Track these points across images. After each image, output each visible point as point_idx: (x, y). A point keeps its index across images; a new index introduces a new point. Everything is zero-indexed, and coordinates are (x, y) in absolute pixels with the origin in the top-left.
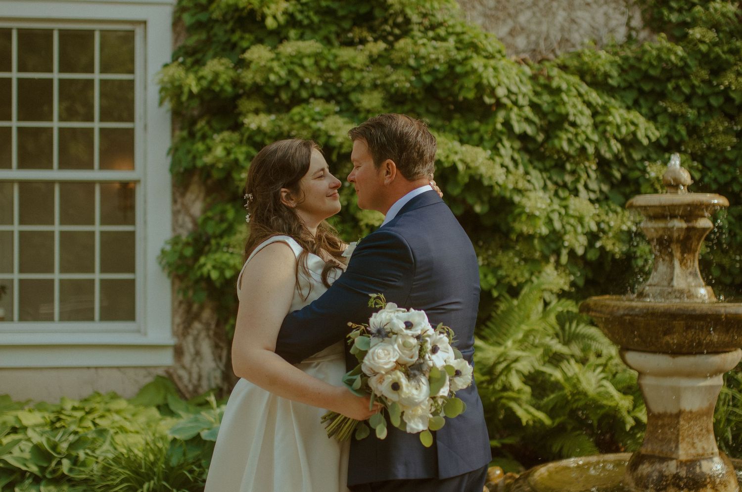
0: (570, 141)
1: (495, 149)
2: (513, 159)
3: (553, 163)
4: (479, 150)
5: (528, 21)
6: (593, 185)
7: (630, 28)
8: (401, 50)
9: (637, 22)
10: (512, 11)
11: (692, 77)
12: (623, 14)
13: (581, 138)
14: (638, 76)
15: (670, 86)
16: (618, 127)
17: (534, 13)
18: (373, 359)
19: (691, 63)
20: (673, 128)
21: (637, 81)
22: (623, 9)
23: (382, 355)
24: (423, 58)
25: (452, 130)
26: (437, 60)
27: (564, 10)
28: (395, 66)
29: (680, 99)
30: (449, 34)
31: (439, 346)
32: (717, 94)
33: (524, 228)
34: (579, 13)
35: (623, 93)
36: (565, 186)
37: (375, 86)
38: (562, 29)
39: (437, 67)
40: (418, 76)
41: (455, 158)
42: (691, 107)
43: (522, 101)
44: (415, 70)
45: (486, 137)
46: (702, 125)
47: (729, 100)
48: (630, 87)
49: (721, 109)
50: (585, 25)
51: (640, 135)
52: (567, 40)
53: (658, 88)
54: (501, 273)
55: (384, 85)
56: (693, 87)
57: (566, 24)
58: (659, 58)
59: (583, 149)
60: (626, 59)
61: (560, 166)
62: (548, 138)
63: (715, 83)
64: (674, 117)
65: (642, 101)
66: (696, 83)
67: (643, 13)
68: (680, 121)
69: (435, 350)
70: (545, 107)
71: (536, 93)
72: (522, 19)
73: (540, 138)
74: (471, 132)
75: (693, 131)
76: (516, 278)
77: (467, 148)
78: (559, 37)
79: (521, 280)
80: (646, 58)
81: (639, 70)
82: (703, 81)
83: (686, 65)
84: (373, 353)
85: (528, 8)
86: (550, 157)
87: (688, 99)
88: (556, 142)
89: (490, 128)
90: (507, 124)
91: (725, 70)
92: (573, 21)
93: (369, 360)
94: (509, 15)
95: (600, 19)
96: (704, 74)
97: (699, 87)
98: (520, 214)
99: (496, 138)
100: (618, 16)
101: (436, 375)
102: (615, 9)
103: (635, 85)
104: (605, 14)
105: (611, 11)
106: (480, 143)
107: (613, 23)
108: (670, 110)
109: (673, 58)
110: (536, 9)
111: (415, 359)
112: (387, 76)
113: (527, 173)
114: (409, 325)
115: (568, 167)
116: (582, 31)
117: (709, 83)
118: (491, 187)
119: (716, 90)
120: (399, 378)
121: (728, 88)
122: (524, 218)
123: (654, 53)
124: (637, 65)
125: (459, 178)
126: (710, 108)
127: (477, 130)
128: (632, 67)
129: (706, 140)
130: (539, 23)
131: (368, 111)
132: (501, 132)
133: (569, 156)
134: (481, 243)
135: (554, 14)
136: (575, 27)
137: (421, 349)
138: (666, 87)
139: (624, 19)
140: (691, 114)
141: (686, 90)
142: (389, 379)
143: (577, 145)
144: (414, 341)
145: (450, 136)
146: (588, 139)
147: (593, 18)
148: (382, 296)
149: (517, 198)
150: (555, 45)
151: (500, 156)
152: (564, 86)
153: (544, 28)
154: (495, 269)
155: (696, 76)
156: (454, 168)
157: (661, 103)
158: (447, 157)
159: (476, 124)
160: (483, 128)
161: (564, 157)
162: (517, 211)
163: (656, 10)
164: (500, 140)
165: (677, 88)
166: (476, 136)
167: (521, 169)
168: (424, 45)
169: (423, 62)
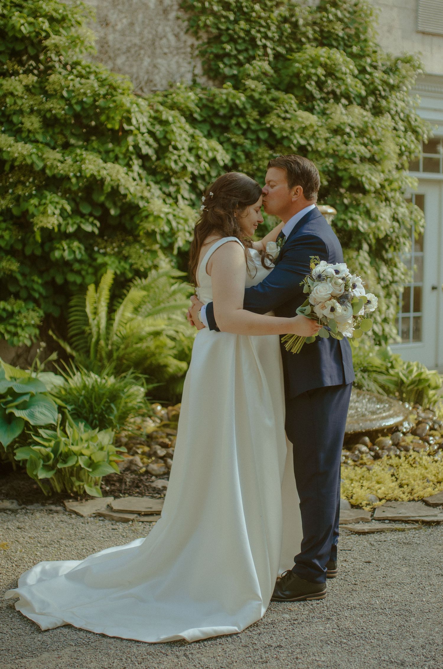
0: (175, 162)
1: (129, 166)
2: (139, 175)
3: (162, 178)
4: (117, 166)
5: (123, 64)
6: (186, 195)
7: (195, 75)
8: (54, 83)
9: (199, 71)
10: (112, 55)
11: (248, 116)
12: (190, 63)
13: (183, 159)
14: (210, 114)
15: (233, 122)
16: (207, 152)
17: (128, 58)
18: (317, 293)
19: (248, 106)
20: (235, 154)
21: (209, 117)
22: (189, 60)
23: (322, 290)
24: (73, 91)
25: (93, 149)
26: (85, 94)
27: (149, 57)
28: (48, 96)
29: (240, 132)
30: (89, 73)
31: (357, 284)
32: (263, 130)
33: (149, 226)
34: (159, 61)
35: (200, 125)
36: (169, 195)
37: (32, 111)
38: (147, 72)
39: (85, 99)
40: (70, 105)
41: (104, 173)
42: (247, 139)
43: (143, 130)
44: (67, 101)
45: (121, 156)
46: (253, 152)
47: (272, 135)
48: (204, 121)
49: (266, 141)
50: (163, 69)
51: (219, 158)
52: (151, 81)
53: (224, 123)
54: (130, 261)
55: (39, 111)
56: (248, 124)
57: (150, 68)
58: (227, 101)
59: (184, 168)
60: (201, 99)
61: (167, 180)
62: (158, 159)
63: (263, 122)
64: (235, 145)
65: (212, 132)
66: (251, 121)
67: (204, 63)
68: (239, 148)
69: (354, 286)
70: (159, 135)
71: (152, 124)
72: (119, 61)
73: (154, 158)
74: (107, 152)
75: (248, 155)
76: (142, 265)
77: (109, 165)
78: (146, 78)
79: (146, 266)
80: (217, 100)
81: (213, 108)
82: (255, 120)
83: (245, 108)
84: (317, 289)
85: (124, 53)
86: (161, 173)
87: (244, 133)
88: (167, 161)
89: (124, 150)
90: (136, 147)
91: (269, 113)
92: (155, 66)
93: (314, 294)
94: (110, 58)
95: (174, 66)
96: (255, 114)
97: (252, 125)
98: (147, 217)
99: (127, 156)
100: (186, 65)
101: (355, 301)
102: (184, 59)
103: (208, 119)
104: (177, 62)
105: (181, 60)
106: (116, 159)
107: (183, 70)
108: (233, 140)
109: (238, 102)
110: (128, 54)
111: (343, 291)
112: (41, 103)
113: (148, 185)
114: (337, 272)
115: (173, 180)
116: (161, 74)
117: (258, 121)
118: (125, 196)
119: (263, 127)
120: (334, 304)
121: (272, 126)
122: (151, 219)
123: (224, 97)
124: (210, 105)
125: (105, 188)
126: (258, 140)
127: (113, 151)
128: (205, 106)
129: (256, 163)
130: (131, 66)
131: (29, 131)
132: (132, 153)
133: (175, 173)
135: (142, 60)
136: (156, 71)
137: (346, 286)
138: (230, 122)
139: (190, 68)
140: (247, 144)
141: (244, 126)
142: (329, 304)
143: (181, 164)
144: (340, 281)
145: (95, 154)
146: (188, 161)
147: (169, 65)
148: (318, 257)
149: (141, 204)
150: (143, 84)
151: (132, 171)
152: (171, 119)
153: (134, 70)
154: (126, 258)
155: (250, 116)
156: (102, 181)
157: (226, 134)
158: (99, 171)
159: (110, 146)
160: (117, 149)
161: (171, 174)
162: (144, 214)
163: (212, 63)
164: (131, 159)
165: (238, 124)
166: (111, 155)
167: (144, 182)
168: (72, 80)
169: (73, 94)
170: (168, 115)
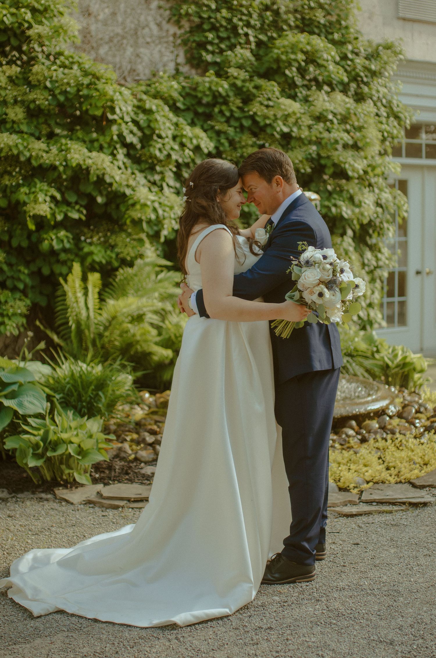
0: (160, 150)
1: (113, 155)
2: (124, 163)
3: (147, 166)
4: (102, 155)
5: (106, 54)
6: (172, 183)
7: (177, 64)
8: (37, 74)
9: (181, 59)
10: (95, 45)
11: (231, 104)
12: (172, 52)
13: (168, 147)
14: (194, 102)
15: (216, 110)
16: (191, 139)
17: (110, 48)
18: (305, 279)
19: (231, 94)
20: (219, 141)
21: (193, 105)
22: (172, 49)
23: (310, 275)
24: (57, 81)
25: (78, 139)
26: (68, 84)
27: (132, 46)
28: (32, 86)
29: (223, 120)
30: (72, 63)
31: (344, 269)
32: (246, 117)
33: (136, 214)
34: (142, 50)
35: (184, 114)
36: (154, 183)
37: (16, 102)
38: (130, 62)
39: (68, 89)
40: (54, 96)
41: (89, 162)
42: (230, 126)
43: (127, 119)
44: (51, 91)
45: (105, 145)
46: (237, 139)
47: (255, 122)
48: (188, 109)
49: (249, 129)
50: (146, 59)
51: (203, 146)
52: (134, 71)
53: (207, 111)
54: (117, 250)
55: (23, 102)
56: (231, 111)
57: (133, 57)
58: (210, 89)
59: (169, 156)
60: (184, 88)
61: (152, 169)
62: (143, 147)
63: (246, 109)
64: (219, 133)
65: (196, 120)
66: (234, 109)
67: (186, 52)
68: (222, 136)
69: (342, 271)
70: (142, 122)
71: (136, 113)
72: (102, 51)
73: (139, 146)
74: (92, 141)
75: (232, 143)
77: (94, 154)
78: (129, 68)
79: (133, 255)
80: (200, 88)
81: (196, 97)
82: (238, 108)
83: (228, 96)
84: (305, 275)
85: (107, 43)
86: (146, 162)
87: (228, 121)
88: (152, 149)
89: (108, 139)
90: (121, 136)
91: (251, 100)
92: (138, 56)
93: (303, 279)
94: (93, 48)
95: (157, 56)
96: (238, 102)
97: (235, 112)
98: (133, 205)
99: (111, 144)
100: (168, 54)
101: (343, 285)
102: (166, 48)
103: (192, 108)
104: (160, 51)
105: (163, 50)
106: (101, 149)
107: (165, 59)
108: (217, 128)
109: (220, 90)
110: (111, 44)
111: (331, 276)
112: (25, 94)
113: (133, 173)
114: (325, 257)
115: (158, 168)
116: (144, 64)
117: (241, 109)
118: (111, 185)
119: (247, 114)
120: (322, 289)
121: (255, 113)
122: (138, 207)
123: (207, 85)
124: (193, 93)
125: (91, 177)
126: (242, 127)
127: (97, 140)
128: (188, 94)
129: (239, 151)
130: (114, 56)
131: (14, 122)
132: (117, 143)
133: (160, 161)
134: (92, 227)
135: (125, 50)
136: (139, 60)
137: (334, 271)
138: (213, 110)
139: (172, 57)
140: (231, 131)
141: (228, 114)
142: (317, 290)
143: (165, 153)
144: (328, 266)
145: (80, 143)
146: (172, 149)
147: (152, 54)
148: (305, 243)
149: (128, 192)
150: (126, 73)
151: (117, 160)
152: (154, 108)
153: (117, 59)
154: (112, 247)
155: (233, 103)
156: (88, 170)
157: (209, 122)
158: (84, 160)
159: (94, 135)
160: (101, 138)
161: (156, 162)
162: (131, 202)
163: (195, 51)
164: (115, 148)
165: (221, 112)
166: (96, 144)
167: (129, 171)
168: (55, 70)
169: (57, 85)
170: (151, 104)
